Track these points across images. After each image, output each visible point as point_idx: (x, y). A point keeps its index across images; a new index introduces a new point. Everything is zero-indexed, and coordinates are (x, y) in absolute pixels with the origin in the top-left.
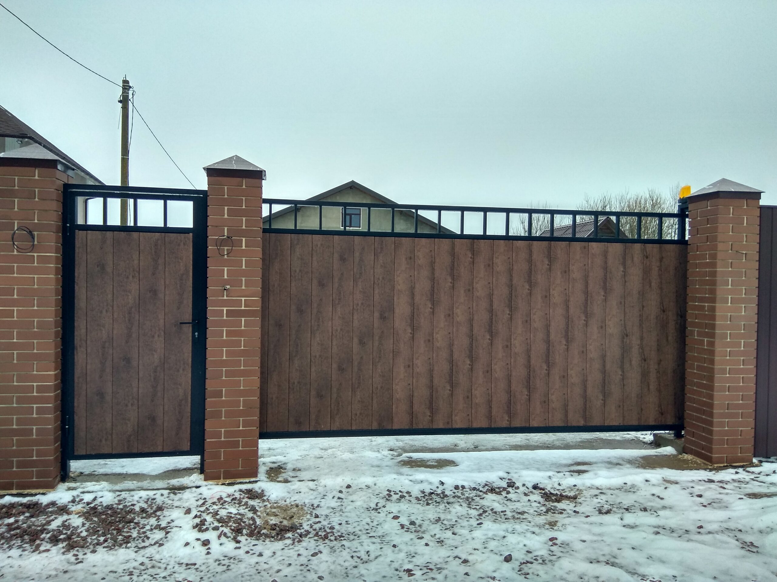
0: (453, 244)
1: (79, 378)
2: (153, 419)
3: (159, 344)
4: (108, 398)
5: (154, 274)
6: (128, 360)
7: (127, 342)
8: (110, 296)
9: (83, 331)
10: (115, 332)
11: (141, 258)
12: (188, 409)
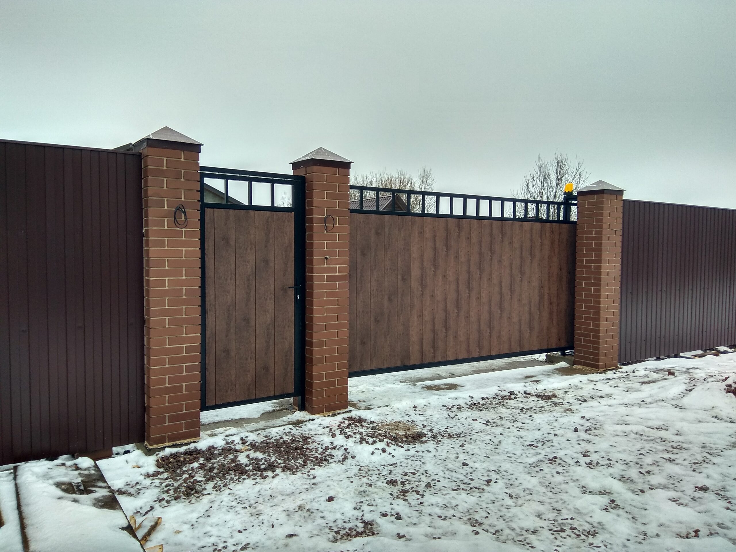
0: (447, 222)
1: (209, 338)
2: (266, 368)
3: (270, 305)
4: (233, 354)
5: (266, 247)
6: (247, 320)
7: (246, 305)
8: (233, 266)
9: (213, 297)
10: (237, 297)
11: (257, 233)
12: (292, 359)
